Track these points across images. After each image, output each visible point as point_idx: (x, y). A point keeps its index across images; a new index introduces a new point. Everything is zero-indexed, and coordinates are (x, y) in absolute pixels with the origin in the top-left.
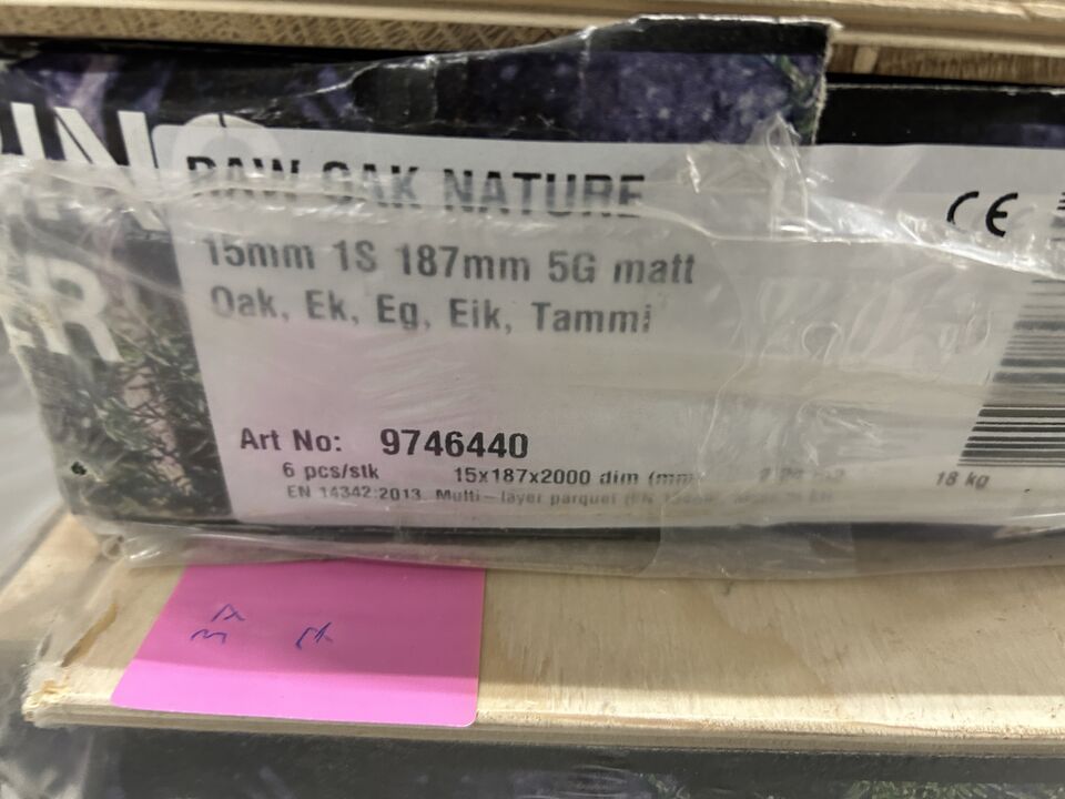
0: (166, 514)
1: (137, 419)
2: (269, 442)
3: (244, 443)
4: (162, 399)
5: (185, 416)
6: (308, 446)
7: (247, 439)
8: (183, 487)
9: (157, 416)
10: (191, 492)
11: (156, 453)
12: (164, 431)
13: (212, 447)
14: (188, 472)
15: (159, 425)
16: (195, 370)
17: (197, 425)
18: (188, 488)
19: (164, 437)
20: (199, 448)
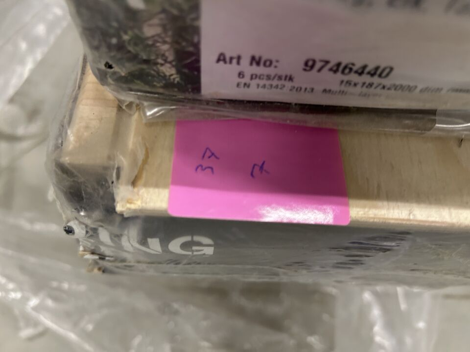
0: (161, 90)
1: (150, 42)
2: (235, 61)
3: (218, 60)
4: (170, 33)
5: (184, 44)
6: (258, 64)
7: (221, 58)
8: (174, 79)
9: (165, 42)
10: (178, 82)
11: (160, 61)
12: (168, 50)
13: (198, 61)
14: (179, 72)
15: (165, 47)
16: (198, 18)
17: (191, 49)
18: (177, 80)
19: (167, 54)
20: (189, 61)
